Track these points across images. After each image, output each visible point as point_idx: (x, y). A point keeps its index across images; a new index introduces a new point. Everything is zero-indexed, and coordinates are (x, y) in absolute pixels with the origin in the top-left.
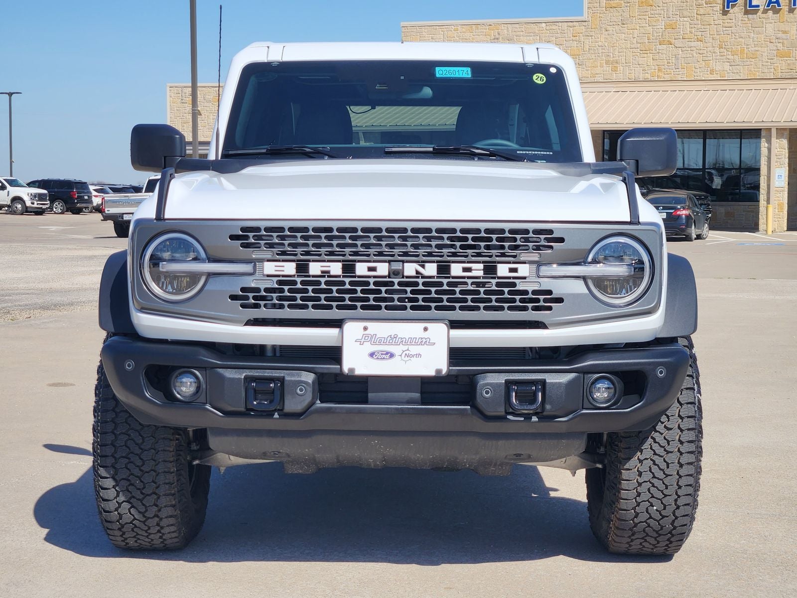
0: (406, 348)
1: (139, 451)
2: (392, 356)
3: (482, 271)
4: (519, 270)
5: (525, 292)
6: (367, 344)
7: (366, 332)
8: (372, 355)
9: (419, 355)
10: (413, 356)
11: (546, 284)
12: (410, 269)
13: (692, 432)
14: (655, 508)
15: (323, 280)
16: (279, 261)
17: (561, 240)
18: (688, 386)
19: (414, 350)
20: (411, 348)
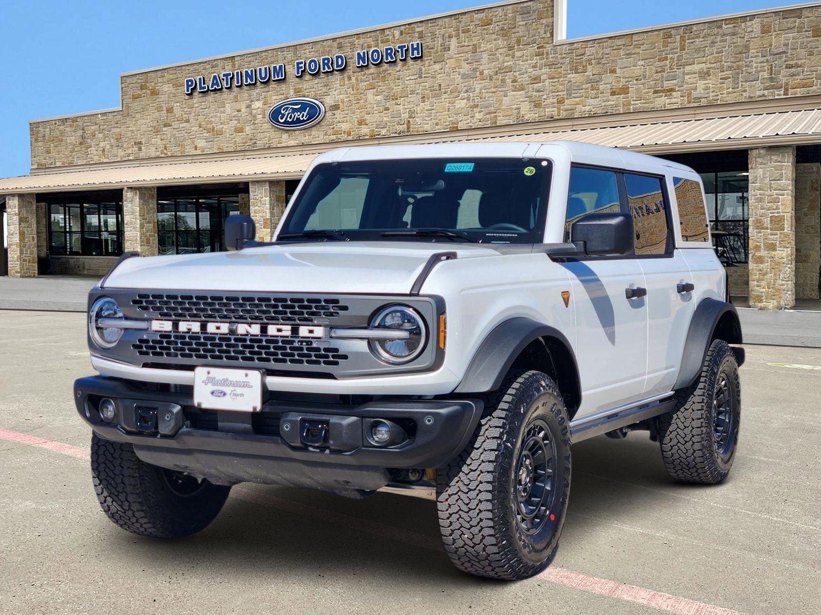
0: (233, 389)
1: (111, 459)
2: (225, 394)
3: (290, 332)
4: (315, 332)
5: (318, 349)
6: (210, 385)
7: (210, 376)
8: (212, 393)
9: (242, 395)
10: (238, 395)
11: (335, 344)
12: (242, 329)
13: (490, 474)
14: (466, 536)
15: (187, 335)
16: (162, 320)
17: (345, 308)
18: (495, 436)
19: (239, 390)
20: (237, 389)
